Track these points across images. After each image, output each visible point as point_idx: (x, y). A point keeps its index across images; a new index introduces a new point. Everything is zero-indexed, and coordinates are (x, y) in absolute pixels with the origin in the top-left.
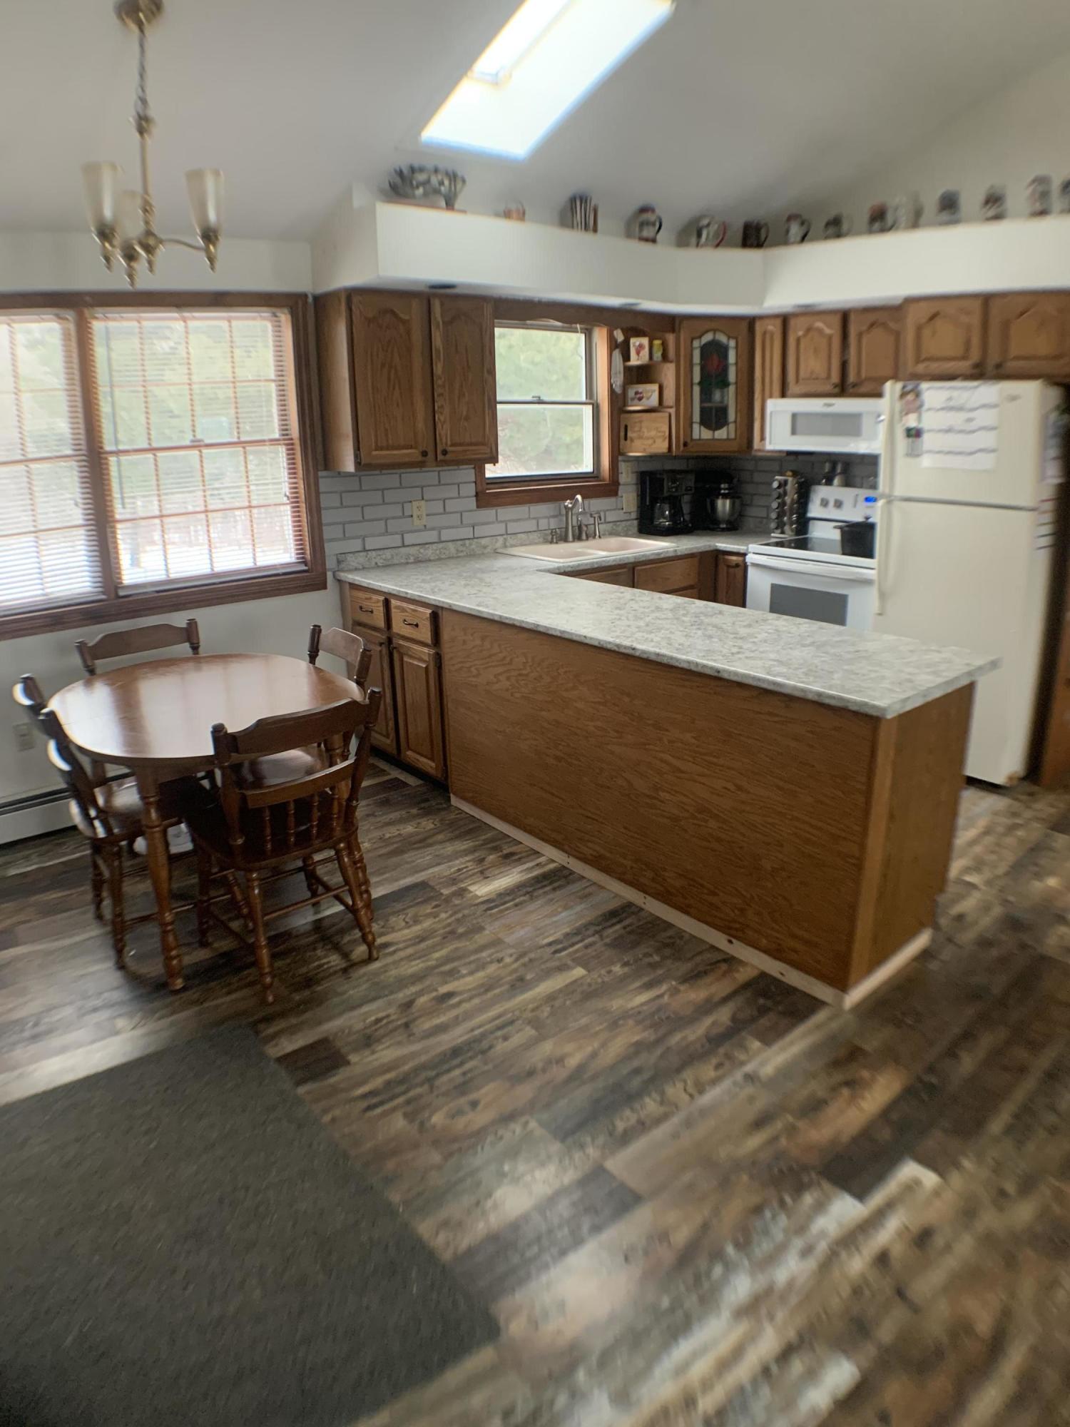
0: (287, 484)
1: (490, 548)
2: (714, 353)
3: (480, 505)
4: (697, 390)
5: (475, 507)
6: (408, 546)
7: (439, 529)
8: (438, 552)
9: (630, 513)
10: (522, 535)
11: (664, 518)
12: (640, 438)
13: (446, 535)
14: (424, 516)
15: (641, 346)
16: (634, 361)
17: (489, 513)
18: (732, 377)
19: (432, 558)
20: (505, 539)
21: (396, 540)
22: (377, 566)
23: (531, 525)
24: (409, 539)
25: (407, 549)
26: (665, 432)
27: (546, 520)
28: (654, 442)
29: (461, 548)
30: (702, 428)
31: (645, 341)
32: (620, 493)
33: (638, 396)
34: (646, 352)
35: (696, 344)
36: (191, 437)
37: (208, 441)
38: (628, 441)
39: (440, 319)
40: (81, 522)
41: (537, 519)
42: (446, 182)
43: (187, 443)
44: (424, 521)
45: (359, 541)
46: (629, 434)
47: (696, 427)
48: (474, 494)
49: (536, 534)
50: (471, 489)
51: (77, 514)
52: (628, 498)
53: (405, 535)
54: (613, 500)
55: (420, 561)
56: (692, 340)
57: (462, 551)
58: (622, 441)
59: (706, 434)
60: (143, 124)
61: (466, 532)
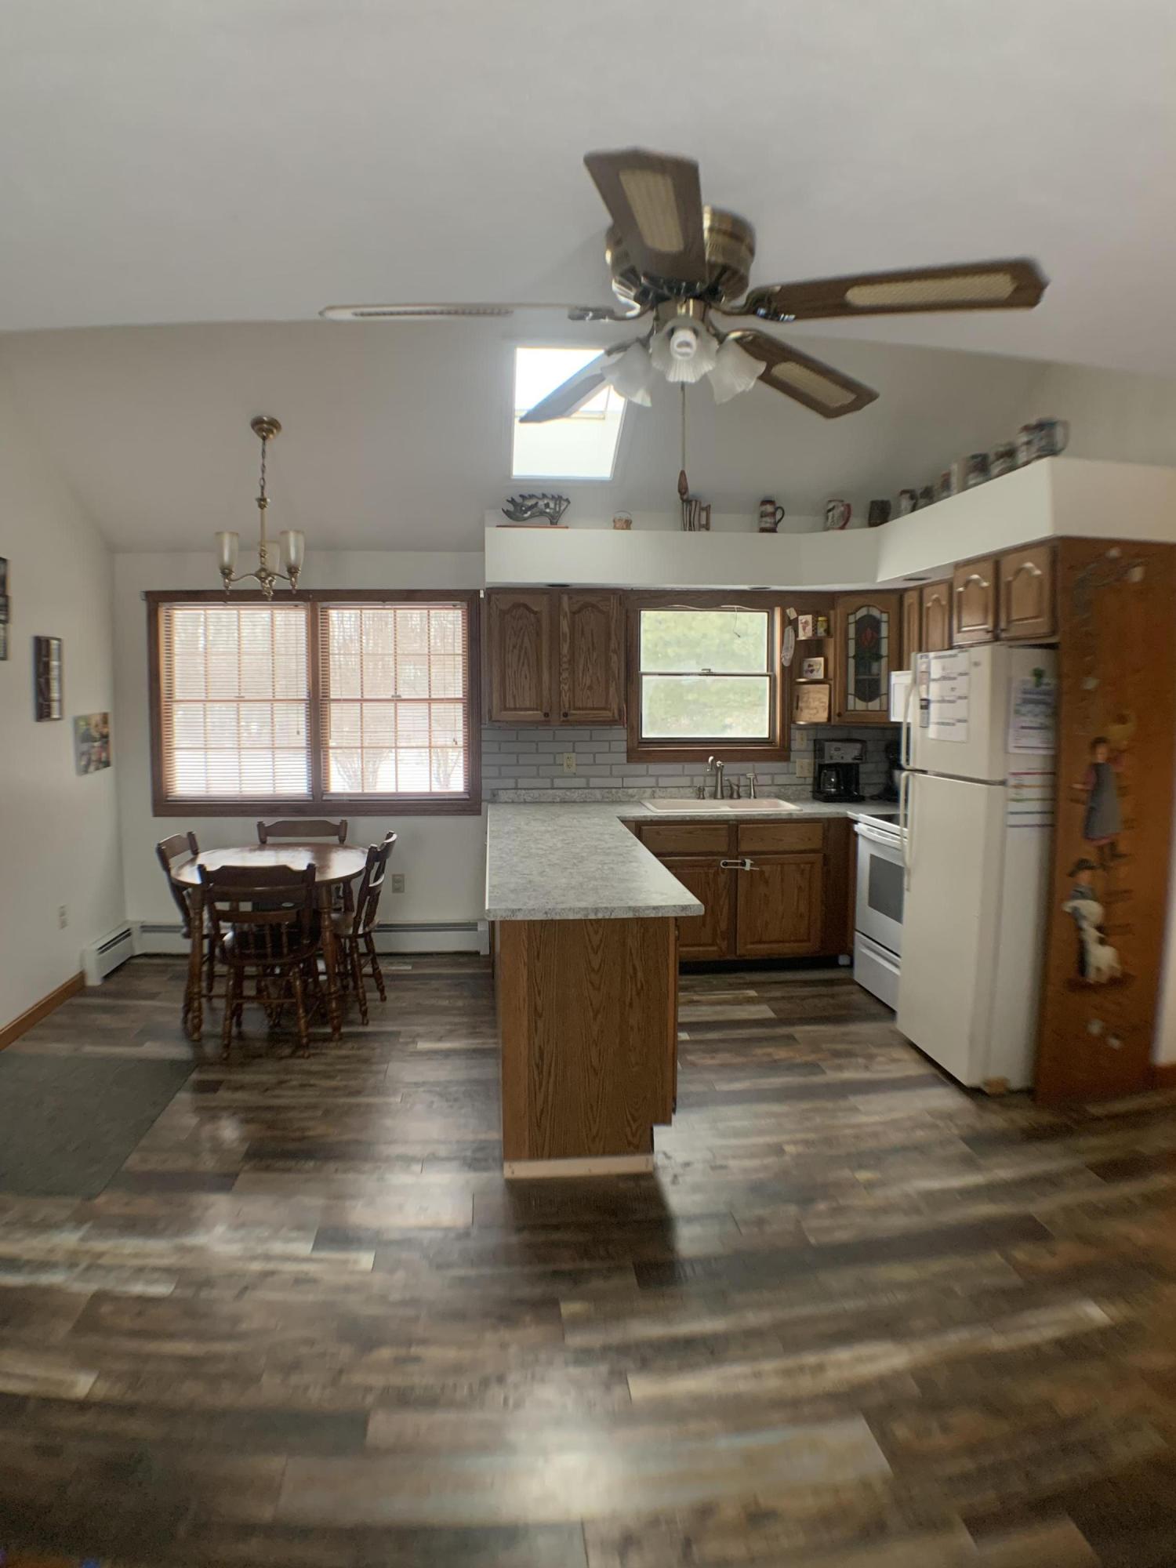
0: (461, 732)
1: (637, 797)
2: (869, 626)
3: (630, 760)
4: (852, 662)
5: (625, 762)
6: (556, 788)
7: (587, 777)
8: (583, 796)
9: (805, 778)
10: (673, 789)
11: (830, 785)
12: (808, 707)
13: (594, 782)
14: (574, 765)
15: (806, 623)
16: (802, 637)
17: (640, 768)
18: (884, 651)
19: (578, 800)
20: (654, 792)
21: (547, 783)
22: (525, 802)
23: (685, 781)
24: (558, 782)
25: (554, 791)
26: (825, 703)
27: (702, 778)
28: (818, 712)
29: (606, 795)
30: (857, 700)
31: (809, 618)
32: (792, 759)
33: (811, 668)
34: (810, 628)
35: (852, 619)
36: (393, 693)
37: (404, 697)
38: (799, 710)
39: (567, 609)
40: (304, 745)
41: (692, 776)
42: (552, 505)
43: (389, 697)
44: (573, 769)
45: (513, 781)
46: (800, 704)
47: (851, 698)
48: (626, 750)
49: (689, 789)
50: (623, 746)
51: (302, 739)
52: (802, 765)
53: (555, 780)
54: (784, 764)
55: (565, 802)
56: (848, 615)
57: (608, 798)
58: (795, 710)
59: (860, 705)
60: (262, 502)
61: (617, 782)
